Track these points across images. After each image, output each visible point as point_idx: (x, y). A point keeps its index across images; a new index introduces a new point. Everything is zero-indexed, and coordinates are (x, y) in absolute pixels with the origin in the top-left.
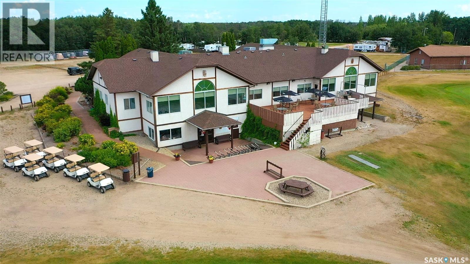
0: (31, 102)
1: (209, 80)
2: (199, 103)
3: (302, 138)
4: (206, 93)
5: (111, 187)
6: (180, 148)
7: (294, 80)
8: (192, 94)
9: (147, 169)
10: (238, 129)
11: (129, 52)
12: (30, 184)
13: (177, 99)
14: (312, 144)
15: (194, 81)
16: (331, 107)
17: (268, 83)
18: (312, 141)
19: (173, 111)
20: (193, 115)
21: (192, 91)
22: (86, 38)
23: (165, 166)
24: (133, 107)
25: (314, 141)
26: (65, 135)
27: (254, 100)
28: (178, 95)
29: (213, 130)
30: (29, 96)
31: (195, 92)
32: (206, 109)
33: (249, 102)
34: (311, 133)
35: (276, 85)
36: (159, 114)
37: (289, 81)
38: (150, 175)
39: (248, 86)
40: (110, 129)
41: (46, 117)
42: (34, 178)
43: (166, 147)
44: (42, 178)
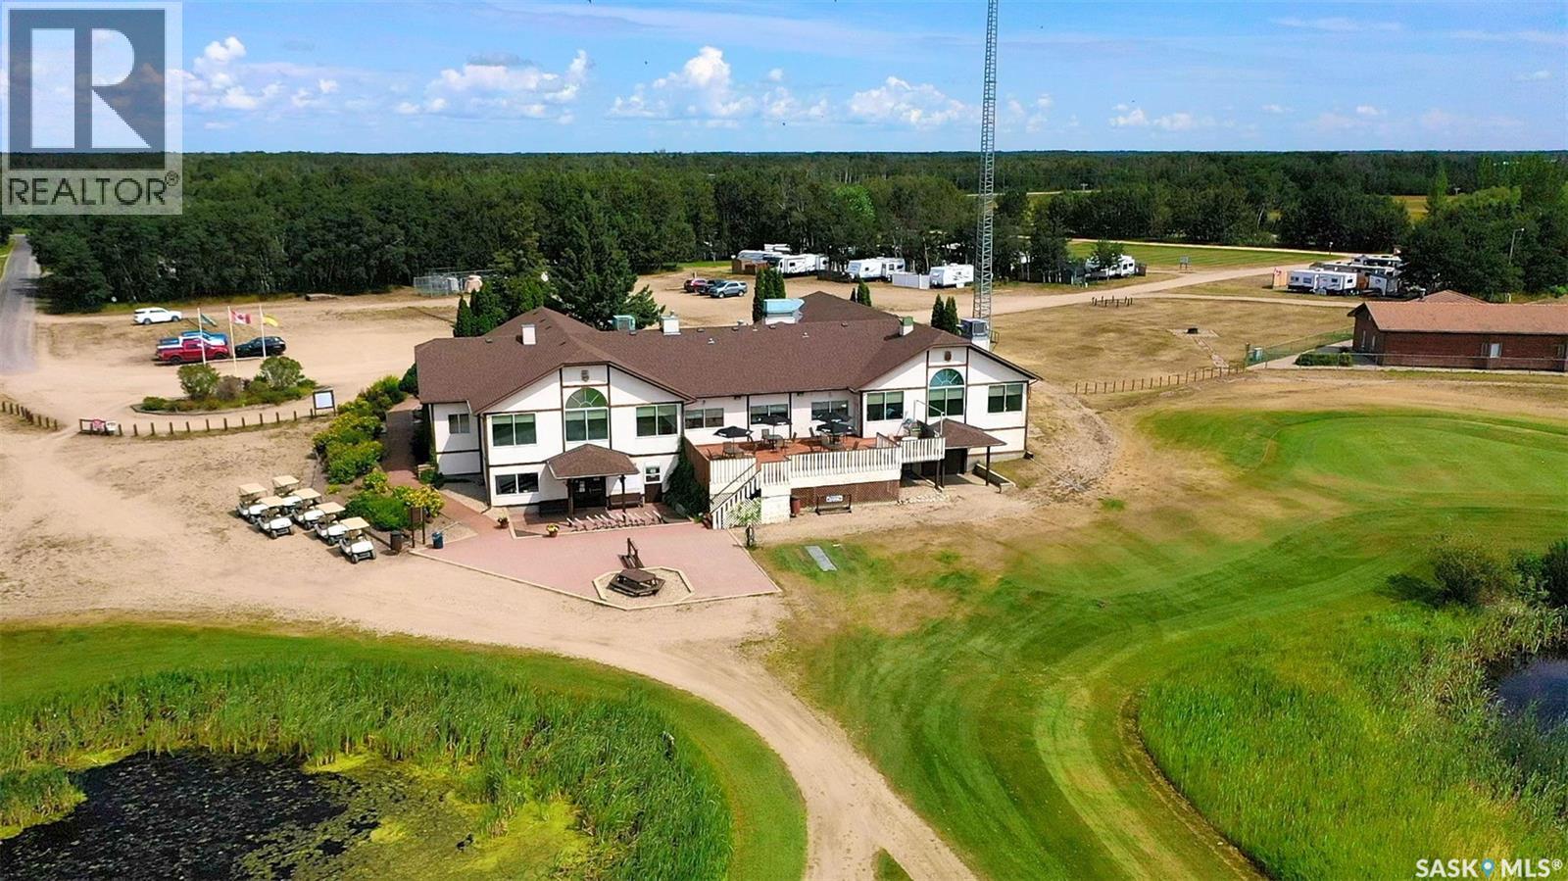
0: (334, 407)
1: (595, 388)
2: (573, 429)
3: (740, 508)
4: (588, 412)
5: (369, 556)
6: (533, 512)
7: (803, 392)
8: (560, 412)
9: (433, 535)
10: (661, 484)
11: (522, 312)
12: (263, 543)
13: (529, 420)
14: (768, 522)
15: (564, 390)
16: (818, 452)
17: (737, 397)
18: (768, 517)
19: (522, 441)
20: (562, 452)
21: (560, 407)
22: (551, 234)
23: (475, 534)
24: (466, 430)
25: (773, 516)
26: (346, 473)
27: (705, 428)
28: (532, 414)
29: (603, 479)
30: (329, 394)
31: (565, 410)
32: (588, 442)
33: (683, 432)
34: (764, 502)
35: (755, 402)
36: (495, 445)
37: (790, 393)
38: (438, 544)
39: (682, 402)
40: (422, 468)
41: (334, 439)
42: (269, 534)
43: (508, 506)
44: (281, 535)
